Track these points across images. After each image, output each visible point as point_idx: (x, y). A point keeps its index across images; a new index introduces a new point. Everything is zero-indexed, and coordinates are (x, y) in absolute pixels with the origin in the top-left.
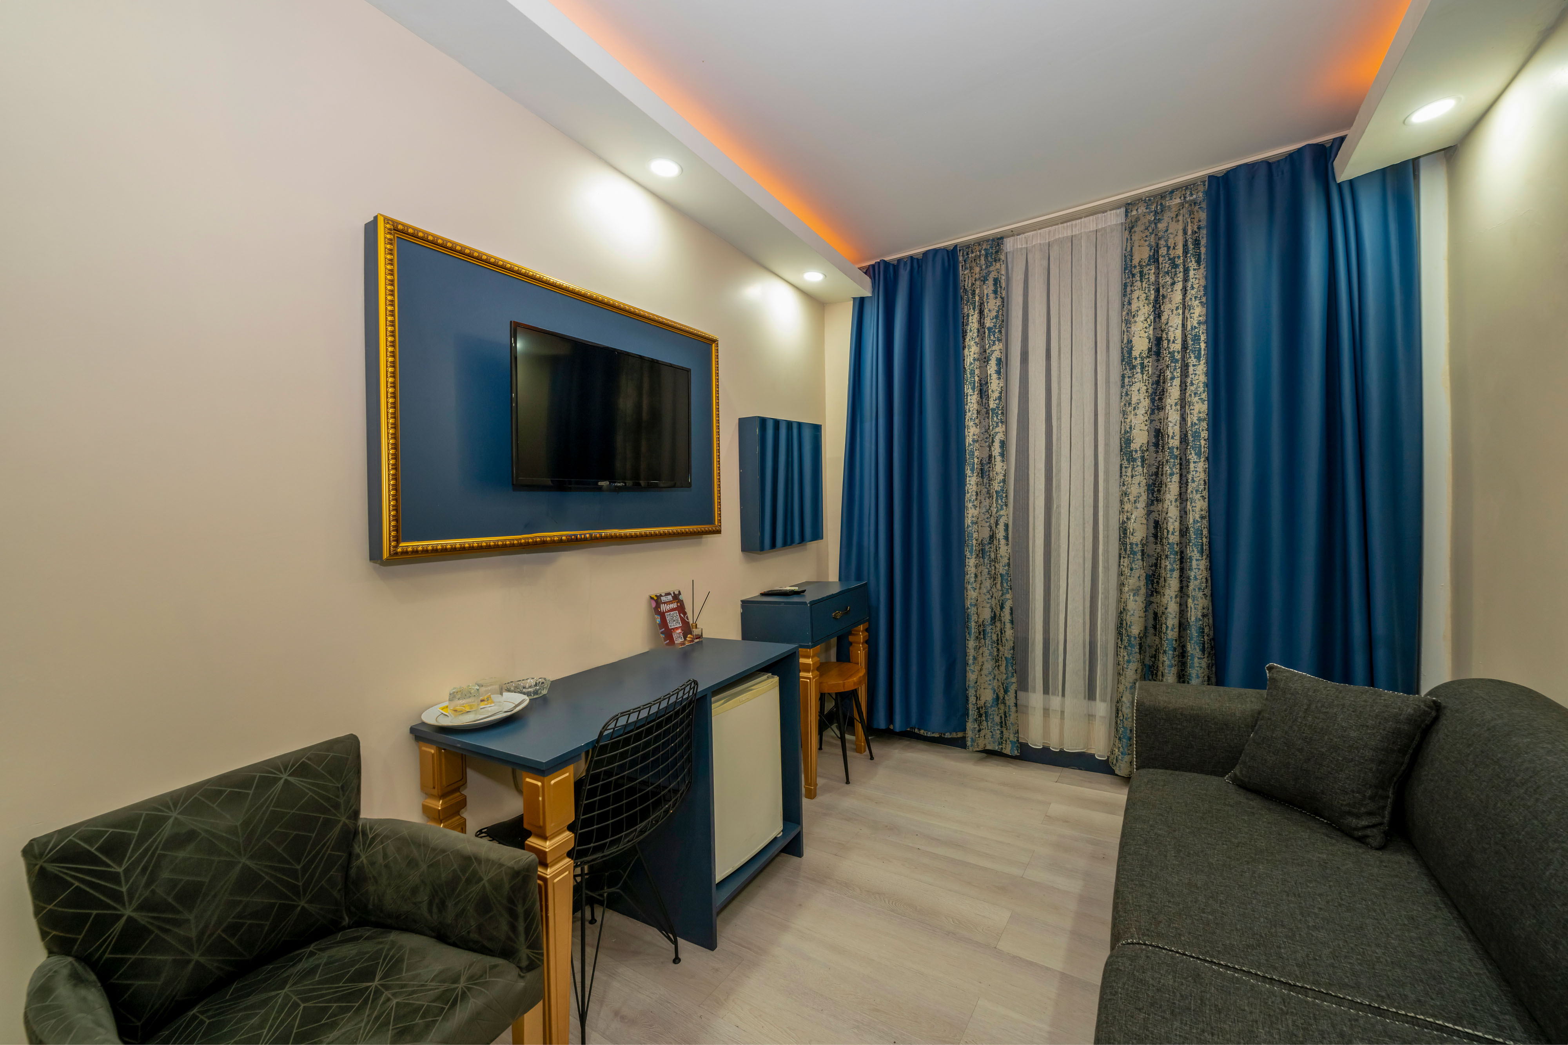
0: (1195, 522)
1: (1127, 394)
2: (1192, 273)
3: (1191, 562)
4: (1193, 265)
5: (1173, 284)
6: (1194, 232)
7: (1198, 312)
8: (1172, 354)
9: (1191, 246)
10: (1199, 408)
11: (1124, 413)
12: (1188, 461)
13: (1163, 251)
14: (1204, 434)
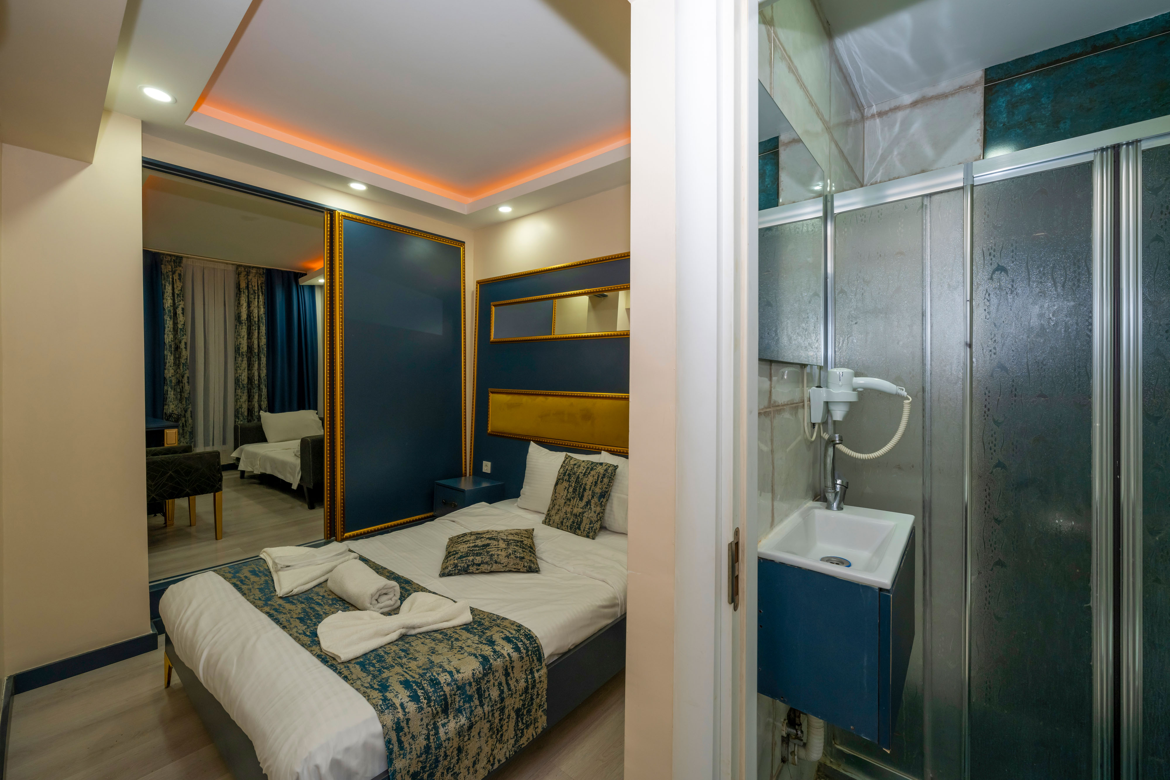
0: (263, 377)
1: (238, 332)
2: (260, 297)
3: (262, 390)
4: (261, 294)
5: (255, 298)
6: (261, 284)
7: (262, 310)
8: (255, 321)
9: (260, 288)
10: (264, 341)
11: (237, 338)
12: (261, 357)
13: (250, 286)
14: (265, 349)
